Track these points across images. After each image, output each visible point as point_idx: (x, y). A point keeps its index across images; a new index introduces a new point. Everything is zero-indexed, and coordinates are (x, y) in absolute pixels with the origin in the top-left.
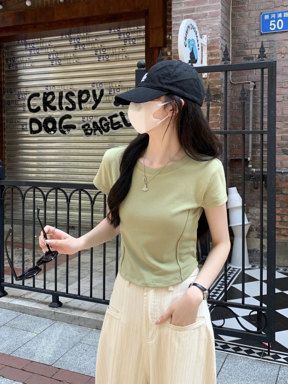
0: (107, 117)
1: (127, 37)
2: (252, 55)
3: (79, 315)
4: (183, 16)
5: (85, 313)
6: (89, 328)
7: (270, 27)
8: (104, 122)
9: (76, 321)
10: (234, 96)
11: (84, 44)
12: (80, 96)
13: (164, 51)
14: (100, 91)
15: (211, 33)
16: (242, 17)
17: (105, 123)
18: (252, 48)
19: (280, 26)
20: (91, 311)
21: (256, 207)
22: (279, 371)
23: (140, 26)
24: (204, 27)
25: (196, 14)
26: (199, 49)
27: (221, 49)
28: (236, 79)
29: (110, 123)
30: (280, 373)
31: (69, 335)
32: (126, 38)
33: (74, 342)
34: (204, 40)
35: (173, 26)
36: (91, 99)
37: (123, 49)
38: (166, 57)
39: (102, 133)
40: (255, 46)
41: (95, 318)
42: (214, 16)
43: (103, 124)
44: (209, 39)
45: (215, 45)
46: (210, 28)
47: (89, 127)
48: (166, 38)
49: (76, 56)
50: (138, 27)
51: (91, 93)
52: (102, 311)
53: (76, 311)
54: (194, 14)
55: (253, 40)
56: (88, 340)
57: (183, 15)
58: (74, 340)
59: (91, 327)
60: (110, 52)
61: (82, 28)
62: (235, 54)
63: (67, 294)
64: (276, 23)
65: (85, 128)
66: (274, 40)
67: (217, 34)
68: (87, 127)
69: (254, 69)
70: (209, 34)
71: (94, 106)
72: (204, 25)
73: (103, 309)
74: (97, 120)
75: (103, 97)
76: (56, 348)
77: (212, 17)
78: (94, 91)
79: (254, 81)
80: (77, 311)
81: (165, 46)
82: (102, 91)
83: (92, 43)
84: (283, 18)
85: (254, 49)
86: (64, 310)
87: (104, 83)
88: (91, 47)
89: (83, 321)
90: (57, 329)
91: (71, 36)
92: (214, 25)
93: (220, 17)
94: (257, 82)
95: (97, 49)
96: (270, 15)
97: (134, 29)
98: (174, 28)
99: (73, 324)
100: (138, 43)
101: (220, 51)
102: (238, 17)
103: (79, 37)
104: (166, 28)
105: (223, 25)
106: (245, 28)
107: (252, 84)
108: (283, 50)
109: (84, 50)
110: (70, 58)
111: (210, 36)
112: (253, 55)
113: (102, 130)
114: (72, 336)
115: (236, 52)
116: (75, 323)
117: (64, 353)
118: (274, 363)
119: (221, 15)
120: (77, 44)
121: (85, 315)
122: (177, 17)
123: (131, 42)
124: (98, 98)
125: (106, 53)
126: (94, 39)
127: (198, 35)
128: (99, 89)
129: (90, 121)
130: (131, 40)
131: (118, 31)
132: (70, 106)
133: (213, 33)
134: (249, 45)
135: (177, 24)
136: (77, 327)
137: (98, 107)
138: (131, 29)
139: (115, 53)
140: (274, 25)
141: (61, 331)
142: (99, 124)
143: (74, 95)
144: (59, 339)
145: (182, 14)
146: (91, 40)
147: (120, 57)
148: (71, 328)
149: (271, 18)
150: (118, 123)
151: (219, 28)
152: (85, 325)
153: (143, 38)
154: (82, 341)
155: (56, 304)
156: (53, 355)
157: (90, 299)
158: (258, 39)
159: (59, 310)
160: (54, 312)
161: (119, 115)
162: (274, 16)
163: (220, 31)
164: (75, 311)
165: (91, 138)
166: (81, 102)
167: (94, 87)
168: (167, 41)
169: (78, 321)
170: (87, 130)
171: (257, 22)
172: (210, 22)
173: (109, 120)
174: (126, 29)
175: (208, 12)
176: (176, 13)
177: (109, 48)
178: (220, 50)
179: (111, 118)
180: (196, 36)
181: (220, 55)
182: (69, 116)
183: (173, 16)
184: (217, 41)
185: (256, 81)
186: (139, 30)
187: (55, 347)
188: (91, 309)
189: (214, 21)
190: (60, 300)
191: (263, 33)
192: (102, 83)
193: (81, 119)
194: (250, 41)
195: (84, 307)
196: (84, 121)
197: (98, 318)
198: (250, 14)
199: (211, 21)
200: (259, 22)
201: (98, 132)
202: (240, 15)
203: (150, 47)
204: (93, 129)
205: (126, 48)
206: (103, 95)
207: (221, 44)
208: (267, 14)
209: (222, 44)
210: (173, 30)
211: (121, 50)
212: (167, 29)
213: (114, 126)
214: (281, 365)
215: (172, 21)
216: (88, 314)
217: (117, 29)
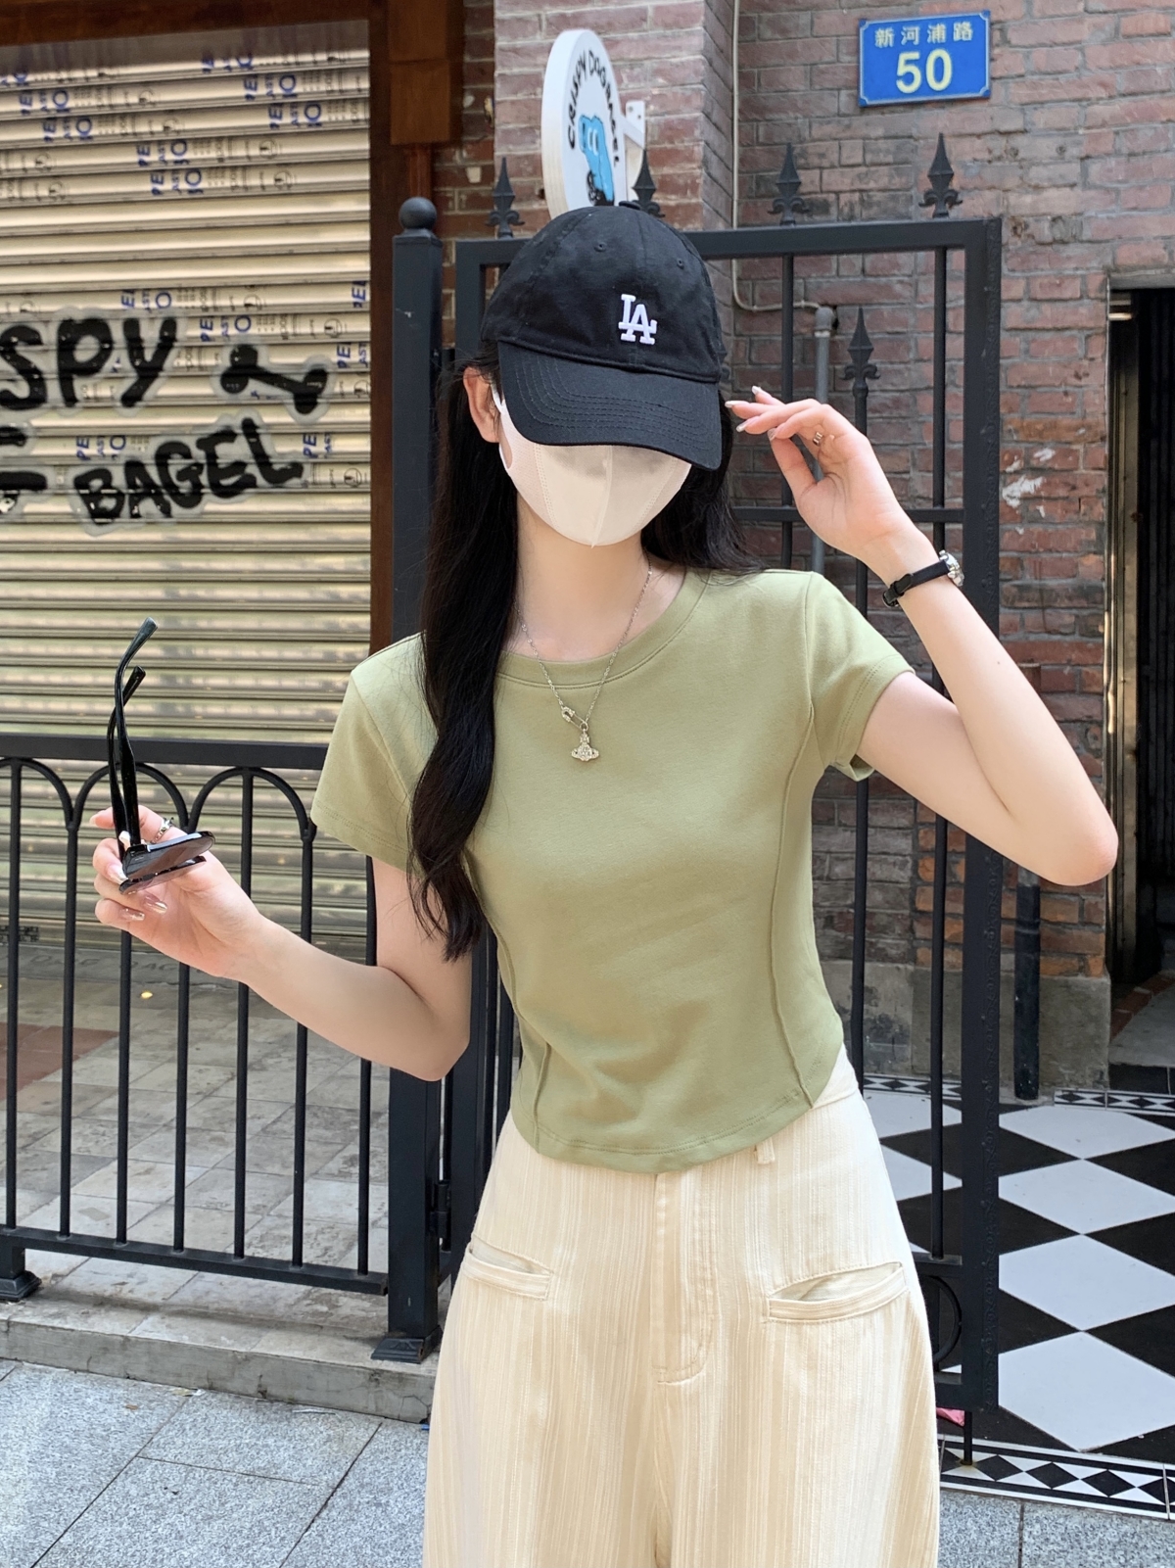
0: (190, 442)
1: (285, 96)
2: (822, 192)
3: (125, 1332)
4: (543, 18)
5: (153, 1318)
6: (173, 1389)
7: (899, 78)
8: (176, 465)
9: (113, 1360)
10: (751, 363)
11: (87, 119)
12: (65, 348)
13: (451, 160)
14: (158, 324)
15: (660, 95)
16: (784, 31)
17: (180, 468)
18: (825, 163)
19: (939, 77)
20: (175, 1309)
21: (840, 824)
22: (1021, 1529)
23: (343, 48)
24: (632, 68)
25: (597, 11)
26: (617, 159)
27: (705, 163)
28: (757, 289)
29: (205, 468)
30: (1026, 1538)
31: (84, 1424)
32: (280, 100)
33: (114, 1456)
34: (635, 123)
35: (498, 57)
36: (119, 359)
37: (264, 145)
38: (460, 193)
39: (166, 511)
40: (836, 155)
41: (202, 1343)
42: (677, 24)
43: (173, 471)
44: (652, 119)
45: (678, 145)
46: (658, 72)
47: (107, 485)
48: (463, 108)
49: (49, 169)
50: (331, 55)
51: (117, 333)
52: (225, 1305)
53: (107, 1311)
54: (590, 12)
55: (829, 129)
56: (179, 1442)
57: (541, 12)
58: (112, 1445)
59: (184, 1381)
60: (206, 155)
61: (76, 46)
62: (754, 187)
63: (63, 1239)
64: (921, 64)
65: (87, 487)
66: (914, 132)
67: (687, 100)
68: (97, 483)
69: (831, 253)
70: (654, 96)
71: (130, 390)
72: (632, 60)
73: (228, 1297)
74: (146, 452)
75: (173, 353)
76: (36, 1492)
77: (667, 26)
78: (131, 326)
79: (830, 302)
80: (113, 1314)
81: (457, 141)
82: (169, 325)
83: (123, 116)
84: (949, 44)
85: (832, 167)
86: (54, 1310)
87: (180, 289)
88: (117, 130)
89: (145, 1359)
90: (25, 1398)
91: (30, 78)
92: (673, 60)
93: (699, 28)
94: (842, 305)
95: (148, 143)
96: (898, 29)
97: (315, 62)
98: (503, 66)
99: (97, 1370)
100: (331, 122)
101: (698, 171)
102: (768, 34)
103: (66, 84)
104: (461, 64)
105: (711, 65)
106: (794, 78)
107: (825, 313)
109: (88, 144)
110: (20, 174)
111: (657, 108)
112: (829, 192)
113: (167, 497)
114: (99, 1431)
115: (760, 181)
116: (108, 1369)
117: (77, 1512)
118: (994, 1496)
119: (702, 18)
120: (53, 114)
121: (151, 1329)
122: (519, 19)
123: (302, 119)
124: (148, 356)
125: (187, 161)
126: (133, 99)
127: (615, 99)
128: (152, 319)
129: (114, 456)
130: (301, 110)
131: (242, 66)
132: (22, 390)
133: (669, 94)
134: (810, 151)
135: (516, 51)
136: (118, 1386)
137: (149, 394)
138: (303, 63)
139: (228, 163)
140: (916, 71)
141: (44, 1408)
142: (153, 473)
143: (39, 342)
144: (45, 1447)
145: (540, 7)
146: (119, 99)
147: (254, 181)
148: (90, 1391)
149: (904, 42)
150: (238, 466)
151: (697, 73)
152: (156, 1376)
153: (354, 101)
154: (151, 1452)
155: (14, 1283)
156: (24, 1522)
157: (176, 1255)
158: (848, 127)
159: (27, 1314)
160: (8, 1323)
161: (239, 431)
162: (913, 34)
163: (701, 86)
164: (103, 1311)
165: (116, 534)
166: (69, 371)
167: (133, 305)
168: (464, 120)
169: (119, 1357)
170: (96, 496)
171: (846, 58)
172: (657, 48)
173: (199, 455)
174: (279, 60)
175: (648, 4)
176: (515, 1)
177: (202, 141)
178: (700, 168)
179: (209, 443)
180: (607, 105)
181: (700, 190)
182: (13, 434)
183: (499, 14)
184: (687, 127)
185: (841, 301)
186: (335, 65)
187: (30, 1484)
188: (175, 1300)
189: (673, 43)
190: (28, 1268)
191: (868, 102)
192: (170, 292)
193: (70, 449)
194: (816, 132)
195: (141, 1294)
196: (84, 458)
197: (214, 1340)
198: (815, 19)
199: (662, 43)
200: (854, 59)
201: (148, 506)
202: (773, 24)
203: (394, 141)
204: (124, 491)
205: (278, 141)
206: (176, 344)
207: (703, 143)
208: (885, 26)
209: (707, 144)
210: (500, 75)
211: (255, 151)
212: (465, 67)
213: (225, 482)
214: (1022, 1500)
215: (497, 35)
216: (167, 1321)
217: (238, 59)
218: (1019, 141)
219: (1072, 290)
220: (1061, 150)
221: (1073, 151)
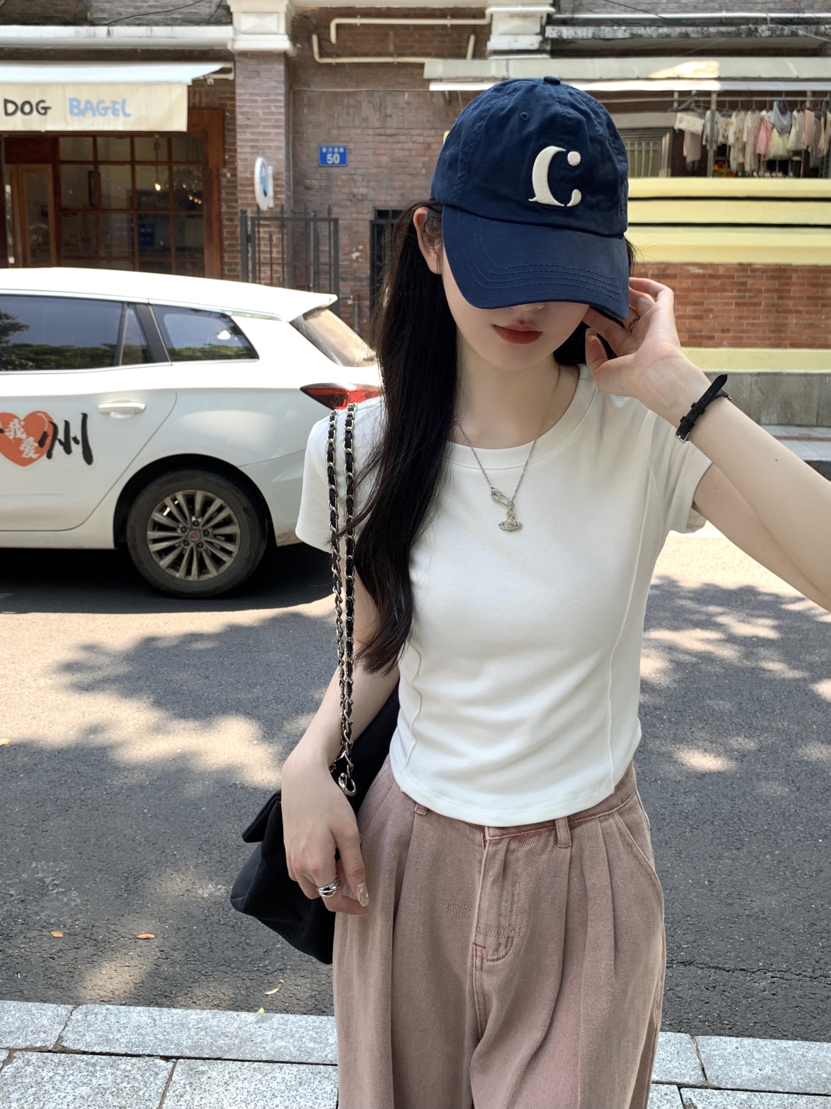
16: (302, 147)
19: (336, 160)
28: (297, 208)
40: (314, 177)
42: (279, 149)
44: (274, 171)
45: (279, 177)
46: (275, 160)
54: (259, 145)
55: (312, 170)
64: (333, 157)
66: (332, 173)
67: (281, 166)
70: (274, 164)
72: (269, 157)
77: (276, 149)
79: (314, 211)
84: (339, 152)
92: (278, 157)
93: (283, 151)
96: (327, 148)
102: (298, 147)
105: (286, 157)
106: (304, 158)
107: (312, 214)
108: (339, 183)
111: (275, 168)
115: (296, 181)
119: (284, 148)
122: (243, 145)
133: (277, 165)
134: (308, 175)
135: (243, 153)
145: (247, 143)
149: (329, 152)
151: (282, 160)
158: (317, 170)
163: (285, 164)
171: (315, 154)
175: (272, 144)
176: (241, 140)
178: (284, 182)
181: (284, 187)
183: (238, 143)
184: (281, 174)
191: (321, 165)
194: (309, 171)
198: (308, 144)
199: (276, 153)
200: (318, 154)
202: (300, 145)
207: (285, 176)
208: (324, 147)
215: (237, 148)
218: (355, 177)
219: (366, 211)
220: (363, 179)
221: (366, 180)
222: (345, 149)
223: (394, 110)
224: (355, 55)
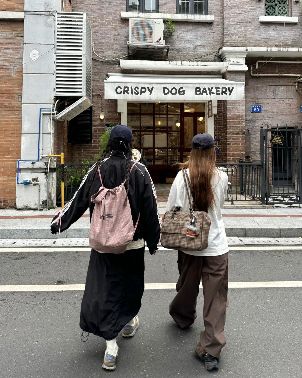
7: (254, 110)
19: (257, 110)
54: (235, 105)
66: (256, 115)
85: (249, 117)
92: (242, 109)
96: (254, 106)
108: (258, 118)
135: (229, 107)
171: (250, 108)
175: (240, 104)
176: (228, 103)
194: (248, 114)
198: (247, 105)
218: (264, 116)
221: (268, 117)
222: (261, 106)
223: (278, 92)
224: (264, 74)
